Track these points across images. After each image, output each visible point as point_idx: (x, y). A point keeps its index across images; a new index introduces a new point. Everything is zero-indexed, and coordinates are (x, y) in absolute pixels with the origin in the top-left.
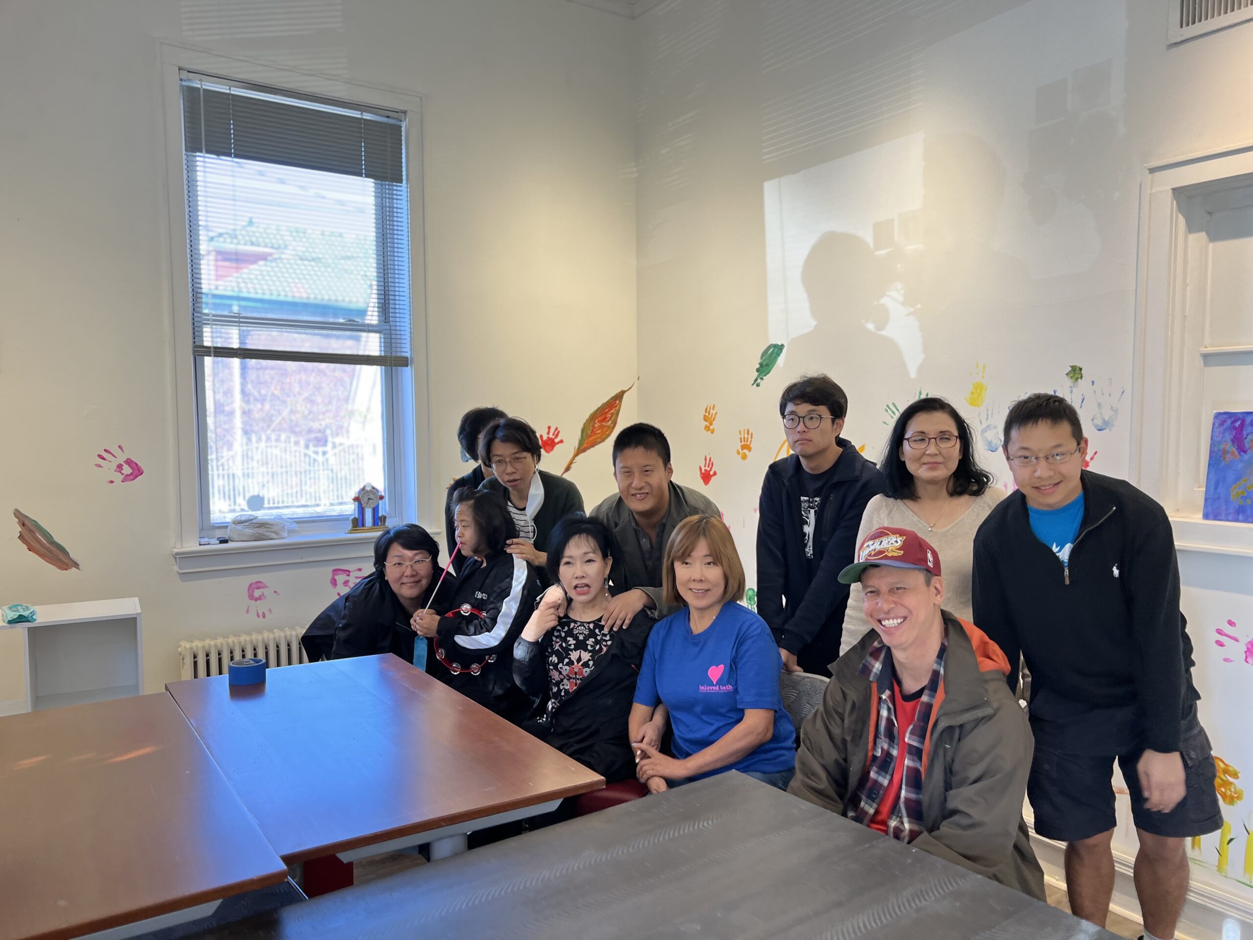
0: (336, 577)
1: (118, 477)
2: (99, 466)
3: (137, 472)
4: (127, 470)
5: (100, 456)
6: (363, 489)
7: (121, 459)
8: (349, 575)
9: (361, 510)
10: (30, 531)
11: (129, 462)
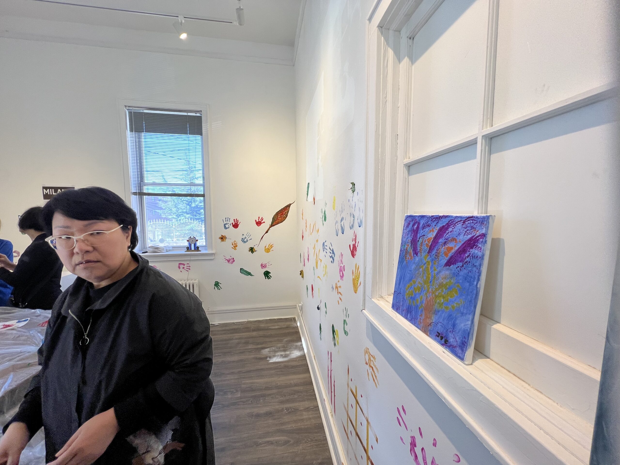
0: (180, 266)
6: (190, 237)
8: (184, 265)
9: (190, 245)
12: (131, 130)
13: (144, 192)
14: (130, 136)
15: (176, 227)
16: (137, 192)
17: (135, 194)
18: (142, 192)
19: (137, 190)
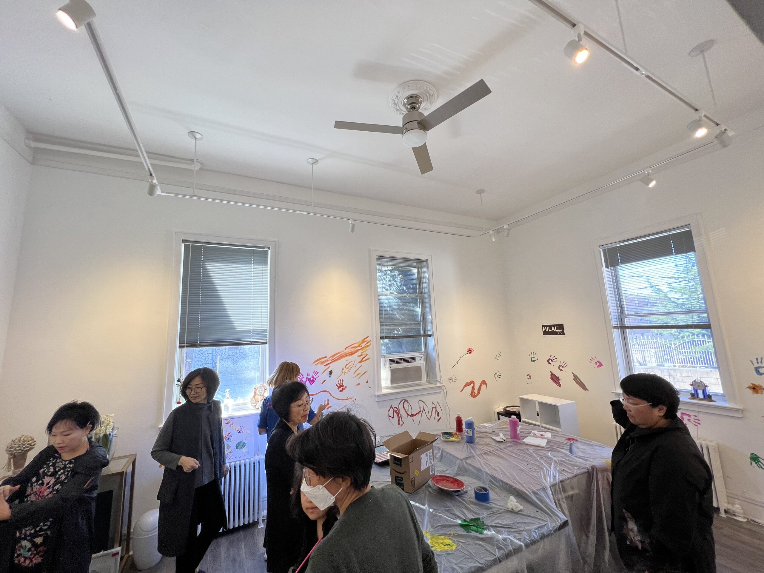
0: (683, 416)
1: (596, 366)
2: (590, 362)
3: (601, 365)
4: (598, 364)
5: (590, 359)
6: (695, 381)
7: (596, 361)
8: (690, 417)
9: (696, 391)
10: (576, 378)
11: (598, 362)
12: (607, 266)
13: (626, 325)
14: (606, 272)
15: (677, 347)
16: (619, 325)
17: (616, 327)
18: (623, 325)
19: (618, 324)
